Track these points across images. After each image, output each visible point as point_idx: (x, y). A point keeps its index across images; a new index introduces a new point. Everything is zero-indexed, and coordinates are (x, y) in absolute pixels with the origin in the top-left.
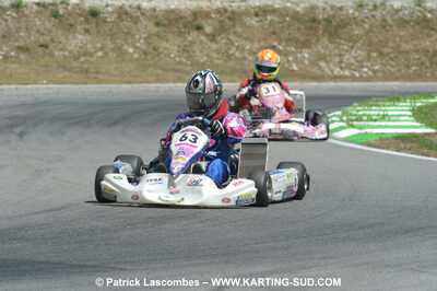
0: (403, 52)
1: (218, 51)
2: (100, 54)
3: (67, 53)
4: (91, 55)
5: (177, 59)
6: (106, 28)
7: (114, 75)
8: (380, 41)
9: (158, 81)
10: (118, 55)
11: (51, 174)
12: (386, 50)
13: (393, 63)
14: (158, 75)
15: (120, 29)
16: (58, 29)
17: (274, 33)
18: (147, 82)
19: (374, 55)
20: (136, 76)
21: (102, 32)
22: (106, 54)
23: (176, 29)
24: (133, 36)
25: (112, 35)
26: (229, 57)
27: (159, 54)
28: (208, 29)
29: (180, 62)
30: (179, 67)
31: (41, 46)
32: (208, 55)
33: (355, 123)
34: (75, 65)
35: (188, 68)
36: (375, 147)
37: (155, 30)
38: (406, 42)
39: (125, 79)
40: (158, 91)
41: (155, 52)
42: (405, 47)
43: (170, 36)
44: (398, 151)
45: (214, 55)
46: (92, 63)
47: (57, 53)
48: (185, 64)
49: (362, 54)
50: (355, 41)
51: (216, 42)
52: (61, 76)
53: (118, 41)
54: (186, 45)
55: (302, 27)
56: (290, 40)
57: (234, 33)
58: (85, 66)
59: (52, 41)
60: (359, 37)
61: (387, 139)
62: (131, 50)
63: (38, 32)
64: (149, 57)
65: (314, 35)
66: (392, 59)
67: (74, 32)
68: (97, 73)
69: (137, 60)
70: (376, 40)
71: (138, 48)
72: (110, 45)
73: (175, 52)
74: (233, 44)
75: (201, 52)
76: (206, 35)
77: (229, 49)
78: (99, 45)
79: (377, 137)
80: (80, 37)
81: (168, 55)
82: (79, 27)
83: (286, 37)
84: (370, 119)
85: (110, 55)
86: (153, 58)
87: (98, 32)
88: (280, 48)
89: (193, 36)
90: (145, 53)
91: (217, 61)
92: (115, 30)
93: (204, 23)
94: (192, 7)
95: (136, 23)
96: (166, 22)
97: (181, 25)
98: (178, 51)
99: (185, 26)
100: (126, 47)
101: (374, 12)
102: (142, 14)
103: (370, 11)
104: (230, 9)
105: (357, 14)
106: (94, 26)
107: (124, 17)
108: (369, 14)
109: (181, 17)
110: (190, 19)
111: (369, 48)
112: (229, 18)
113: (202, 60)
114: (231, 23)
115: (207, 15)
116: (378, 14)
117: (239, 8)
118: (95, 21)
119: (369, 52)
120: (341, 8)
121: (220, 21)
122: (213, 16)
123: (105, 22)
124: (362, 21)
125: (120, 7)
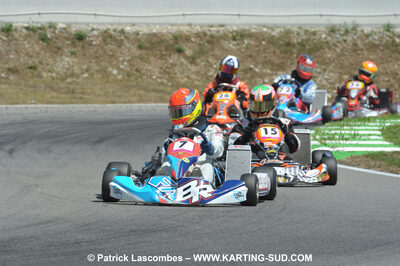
1: (198, 73)
2: (86, 75)
3: (54, 75)
4: (78, 77)
5: (159, 80)
6: (92, 51)
7: (99, 95)
8: (351, 65)
9: (140, 101)
10: (103, 76)
11: (39, 190)
14: (140, 96)
15: (105, 52)
16: (46, 52)
17: (251, 56)
18: (130, 102)
19: (346, 77)
20: (119, 97)
21: (88, 54)
22: (92, 75)
23: (158, 52)
24: (117, 58)
25: (97, 58)
27: (141, 76)
28: (189, 52)
29: (162, 83)
30: (161, 88)
31: (30, 68)
32: (188, 77)
33: (327, 142)
34: (62, 85)
35: (169, 89)
36: (346, 164)
37: (138, 52)
39: (109, 100)
40: (140, 110)
41: (138, 74)
43: (152, 59)
44: (369, 168)
45: (194, 76)
46: (78, 84)
47: (45, 74)
48: (167, 85)
49: (334, 76)
50: (328, 64)
51: (196, 65)
52: (49, 96)
53: (103, 64)
54: (167, 67)
55: (277, 51)
56: (266, 62)
57: (213, 55)
58: (72, 87)
59: (41, 63)
60: (331, 61)
61: (358, 157)
62: (115, 72)
63: (27, 54)
64: (132, 79)
65: (289, 58)
67: (62, 55)
68: (83, 93)
69: (121, 81)
70: (347, 63)
71: (122, 70)
72: (95, 67)
73: (157, 74)
74: (211, 66)
75: (182, 74)
76: (187, 58)
77: (209, 71)
78: (85, 67)
79: (349, 155)
80: (67, 59)
81: (150, 77)
82: (66, 50)
83: (262, 60)
84: (342, 138)
85: (95, 75)
86: (136, 79)
87: (84, 55)
88: (257, 70)
89: (174, 58)
90: (128, 75)
91: (197, 83)
92: (100, 52)
93: (184, 46)
94: (173, 31)
95: (120, 46)
96: (148, 45)
97: (162, 48)
98: (160, 73)
99: (167, 49)
100: (110, 69)
101: (345, 37)
102: (126, 38)
103: (342, 35)
104: (209, 33)
105: (329, 38)
106: (80, 49)
107: (109, 40)
108: (341, 39)
109: (162, 41)
110: (170, 42)
111: (340, 71)
112: (208, 42)
113: (183, 81)
114: (209, 46)
115: (187, 39)
116: (349, 38)
117: (218, 32)
118: (81, 44)
119: (341, 74)
120: (314, 33)
121: (200, 45)
122: (193, 39)
123: (91, 45)
124: (335, 45)
125: (106, 32)
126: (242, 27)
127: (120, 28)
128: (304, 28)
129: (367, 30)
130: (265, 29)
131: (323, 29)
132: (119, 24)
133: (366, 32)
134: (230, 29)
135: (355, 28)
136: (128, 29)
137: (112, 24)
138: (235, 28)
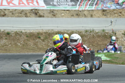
0: (99, 45)
1: (45, 44)
2: (10, 45)
4: (8, 46)
5: (33, 47)
6: (12, 38)
8: (92, 42)
10: (15, 46)
12: (94, 44)
13: (96, 48)
14: (27, 51)
15: (16, 38)
19: (91, 45)
20: (21, 51)
22: (12, 45)
24: (20, 40)
25: (14, 40)
26: (48, 46)
27: (27, 46)
28: (42, 38)
29: (34, 48)
30: (34, 49)
32: (42, 46)
35: (36, 49)
37: (26, 38)
38: (100, 42)
41: (26, 45)
42: (100, 43)
43: (31, 40)
45: (44, 45)
46: (8, 48)
48: (35, 48)
50: (85, 42)
51: (44, 42)
53: (15, 42)
54: (35, 43)
57: (50, 39)
60: (86, 40)
62: (19, 44)
66: (96, 47)
67: (2, 39)
69: (21, 47)
70: (91, 41)
71: (21, 43)
72: (13, 43)
74: (49, 42)
75: (40, 44)
76: (41, 40)
77: (48, 44)
78: (10, 43)
81: (30, 46)
85: (13, 45)
86: (26, 46)
87: (10, 39)
89: (37, 40)
90: (23, 45)
91: (45, 47)
93: (41, 36)
94: (37, 32)
95: (21, 36)
96: (29, 36)
97: (34, 37)
98: (33, 44)
99: (35, 37)
100: (18, 43)
101: (90, 33)
102: (23, 34)
103: (89, 33)
104: (48, 32)
105: (86, 34)
106: (8, 37)
107: (17, 35)
108: (89, 34)
109: (34, 35)
110: (37, 35)
111: (89, 43)
112: (48, 35)
113: (40, 47)
114: (49, 36)
115: (42, 34)
116: (91, 34)
117: (51, 32)
118: (8, 36)
119: (89, 45)
120: (81, 32)
121: (45, 36)
122: (44, 34)
123: (11, 36)
124: (87, 36)
125: (16, 32)
126: (58, 30)
127: (21, 31)
128: (78, 31)
129: (97, 31)
130: (66, 31)
131: (83, 31)
132: (20, 30)
133: (97, 32)
134: (55, 31)
135: (93, 30)
136: (23, 31)
137: (18, 30)
138: (56, 31)
